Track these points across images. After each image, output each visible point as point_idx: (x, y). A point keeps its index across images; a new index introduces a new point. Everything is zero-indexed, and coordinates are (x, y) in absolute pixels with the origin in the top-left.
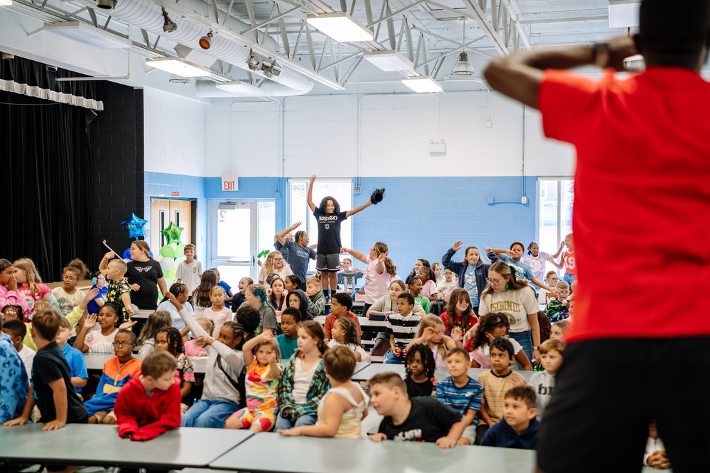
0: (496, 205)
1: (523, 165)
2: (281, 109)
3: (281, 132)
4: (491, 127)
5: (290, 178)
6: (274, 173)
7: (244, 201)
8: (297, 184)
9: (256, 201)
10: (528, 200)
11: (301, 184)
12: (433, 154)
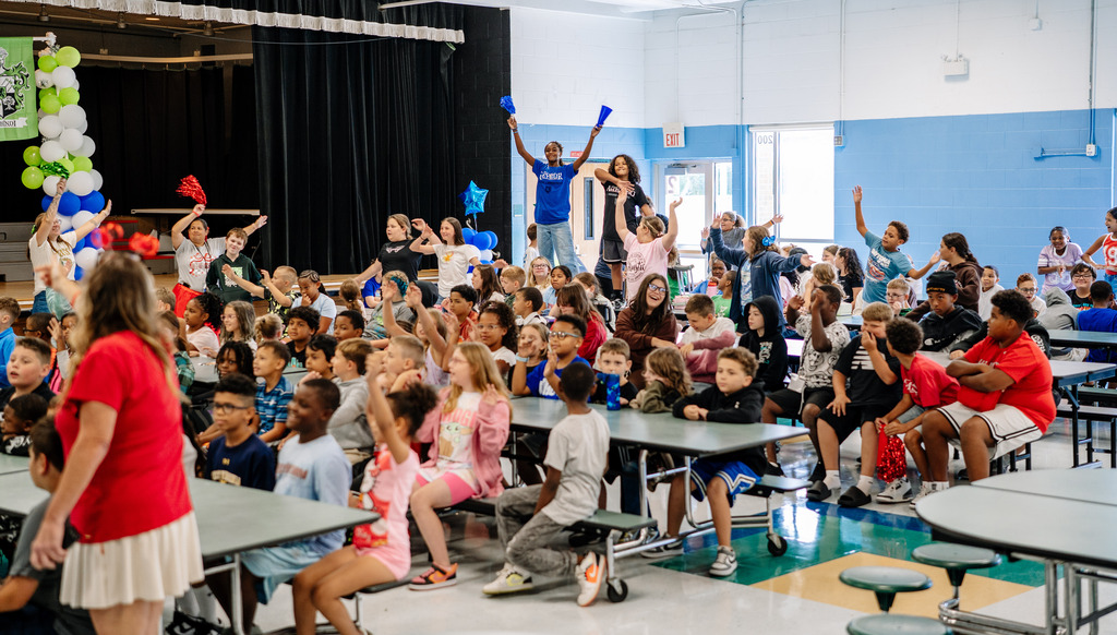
0: (1047, 160)
1: (1091, 91)
2: (740, 22)
3: (739, 57)
4: (1041, 28)
5: (752, 126)
6: (730, 120)
7: (695, 162)
8: (763, 134)
9: (711, 161)
10: (1098, 150)
11: (768, 134)
12: (950, 78)
